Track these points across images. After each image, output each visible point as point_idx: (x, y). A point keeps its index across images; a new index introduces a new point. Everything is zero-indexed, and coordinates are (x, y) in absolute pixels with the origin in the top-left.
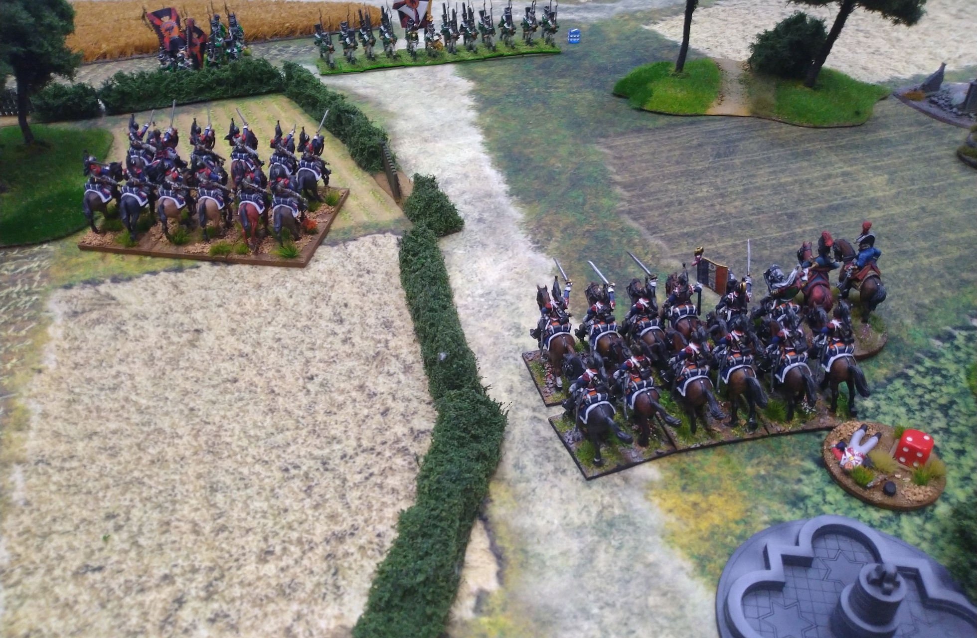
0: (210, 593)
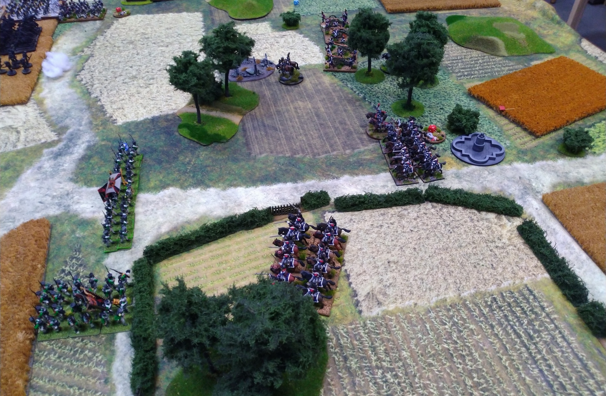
0: (493, 241)
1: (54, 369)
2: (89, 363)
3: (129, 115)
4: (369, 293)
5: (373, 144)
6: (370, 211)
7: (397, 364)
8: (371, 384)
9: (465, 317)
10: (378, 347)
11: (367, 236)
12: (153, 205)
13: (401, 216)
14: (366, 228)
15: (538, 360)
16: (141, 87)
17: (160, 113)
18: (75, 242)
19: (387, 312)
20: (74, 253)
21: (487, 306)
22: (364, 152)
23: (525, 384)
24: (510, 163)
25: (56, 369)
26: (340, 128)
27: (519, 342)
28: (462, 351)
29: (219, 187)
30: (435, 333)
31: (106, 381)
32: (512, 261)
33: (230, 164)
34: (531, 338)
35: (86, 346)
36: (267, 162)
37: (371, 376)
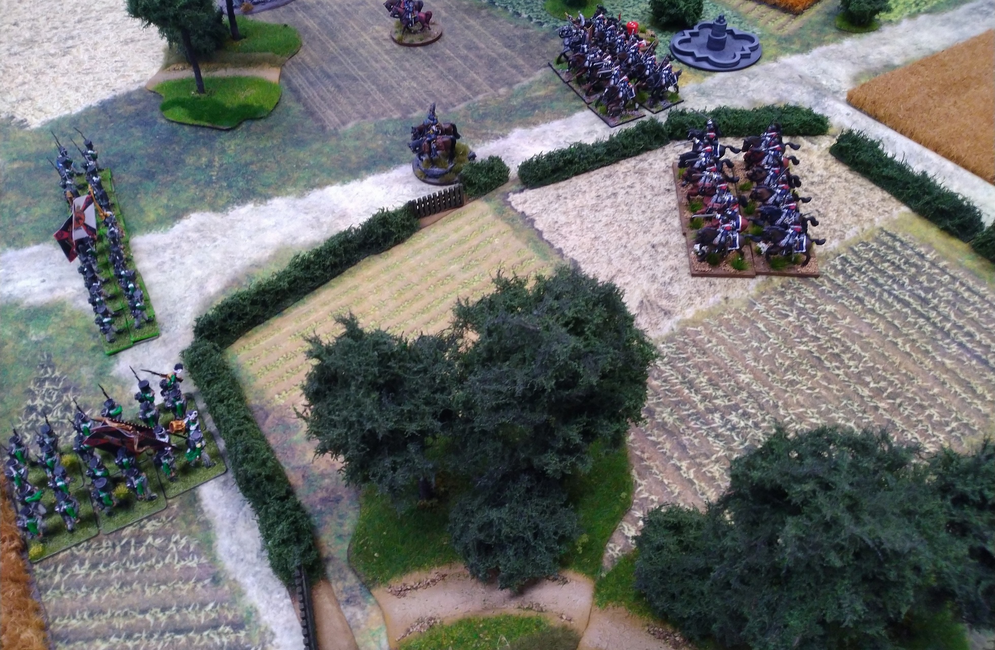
1: (92, 590)
2: (164, 559)
3: (49, 108)
4: (642, 302)
5: (540, 71)
6: (585, 176)
7: (739, 397)
8: (710, 439)
9: (813, 297)
10: (695, 379)
11: (597, 214)
12: (169, 251)
13: (641, 172)
14: (590, 204)
15: (949, 331)
16: (52, 55)
17: (114, 93)
18: (34, 351)
19: (687, 323)
20: (42, 371)
21: (838, 272)
22: (530, 86)
23: (947, 371)
24: (775, 58)
25: (96, 590)
26: (471, 56)
27: (909, 312)
28: (831, 348)
29: (288, 194)
30: (777, 334)
31: (216, 580)
32: (844, 199)
33: (291, 152)
34: (925, 302)
35: (144, 530)
36: (363, 134)
37: (705, 427)
